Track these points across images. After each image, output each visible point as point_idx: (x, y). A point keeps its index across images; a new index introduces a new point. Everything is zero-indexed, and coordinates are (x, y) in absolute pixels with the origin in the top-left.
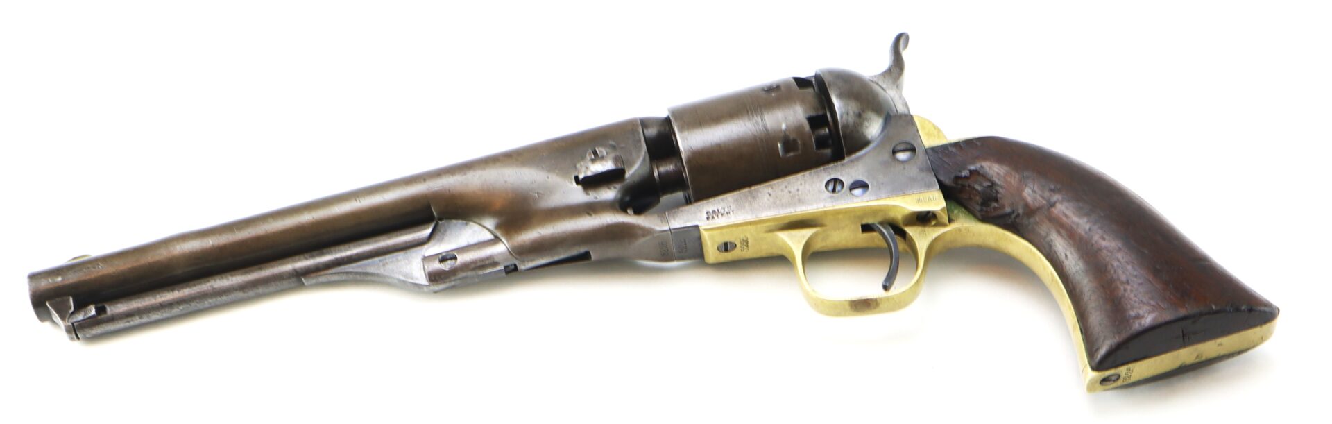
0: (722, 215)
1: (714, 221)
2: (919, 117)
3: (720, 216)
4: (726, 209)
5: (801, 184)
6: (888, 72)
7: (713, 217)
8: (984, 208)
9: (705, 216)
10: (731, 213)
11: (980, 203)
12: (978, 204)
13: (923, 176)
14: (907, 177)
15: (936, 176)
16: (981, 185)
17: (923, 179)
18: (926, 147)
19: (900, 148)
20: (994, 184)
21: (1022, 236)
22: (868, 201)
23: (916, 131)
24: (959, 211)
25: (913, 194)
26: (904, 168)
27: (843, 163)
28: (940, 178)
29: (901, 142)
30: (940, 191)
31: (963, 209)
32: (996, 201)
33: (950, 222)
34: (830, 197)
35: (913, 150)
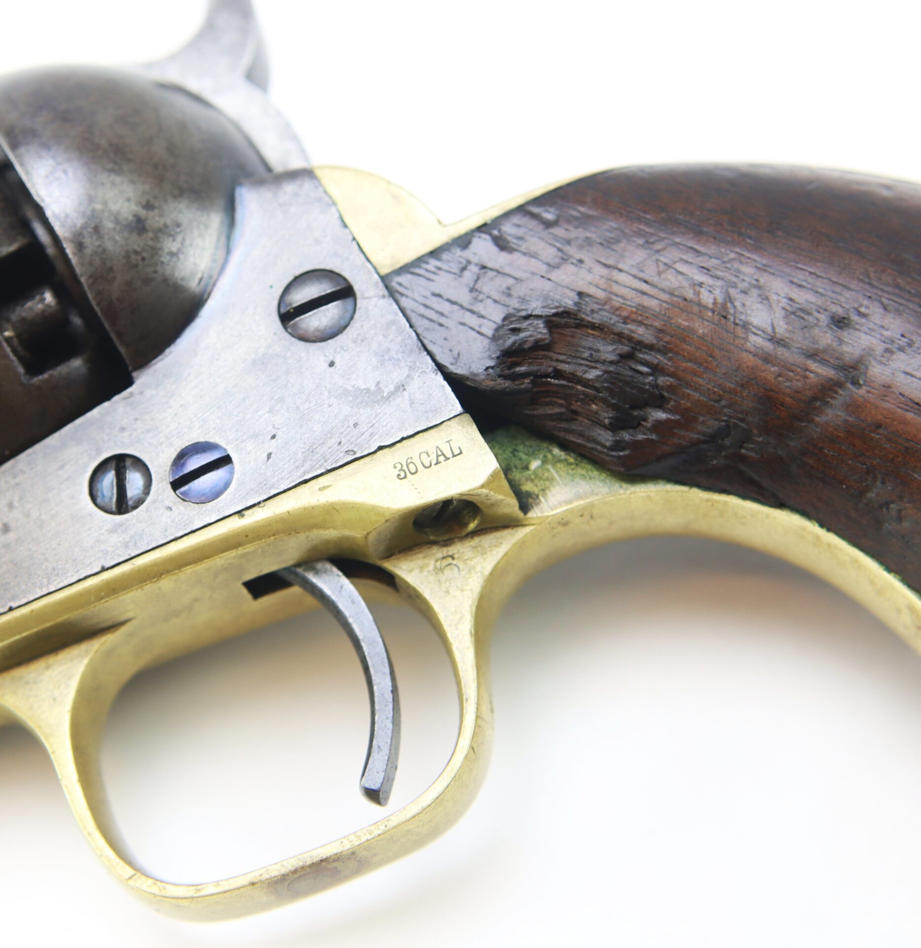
11: (607, 422)
13: (398, 375)
14: (346, 392)
15: (440, 368)
16: (594, 362)
17: (401, 387)
18: (384, 271)
19: (301, 296)
20: (640, 345)
21: (780, 504)
22: (240, 513)
23: (339, 222)
24: (545, 461)
25: (381, 448)
26: (332, 364)
27: (131, 394)
28: (454, 369)
29: (298, 273)
30: (467, 417)
31: (556, 451)
32: (660, 402)
33: (525, 508)
34: (114, 530)
35: (345, 292)
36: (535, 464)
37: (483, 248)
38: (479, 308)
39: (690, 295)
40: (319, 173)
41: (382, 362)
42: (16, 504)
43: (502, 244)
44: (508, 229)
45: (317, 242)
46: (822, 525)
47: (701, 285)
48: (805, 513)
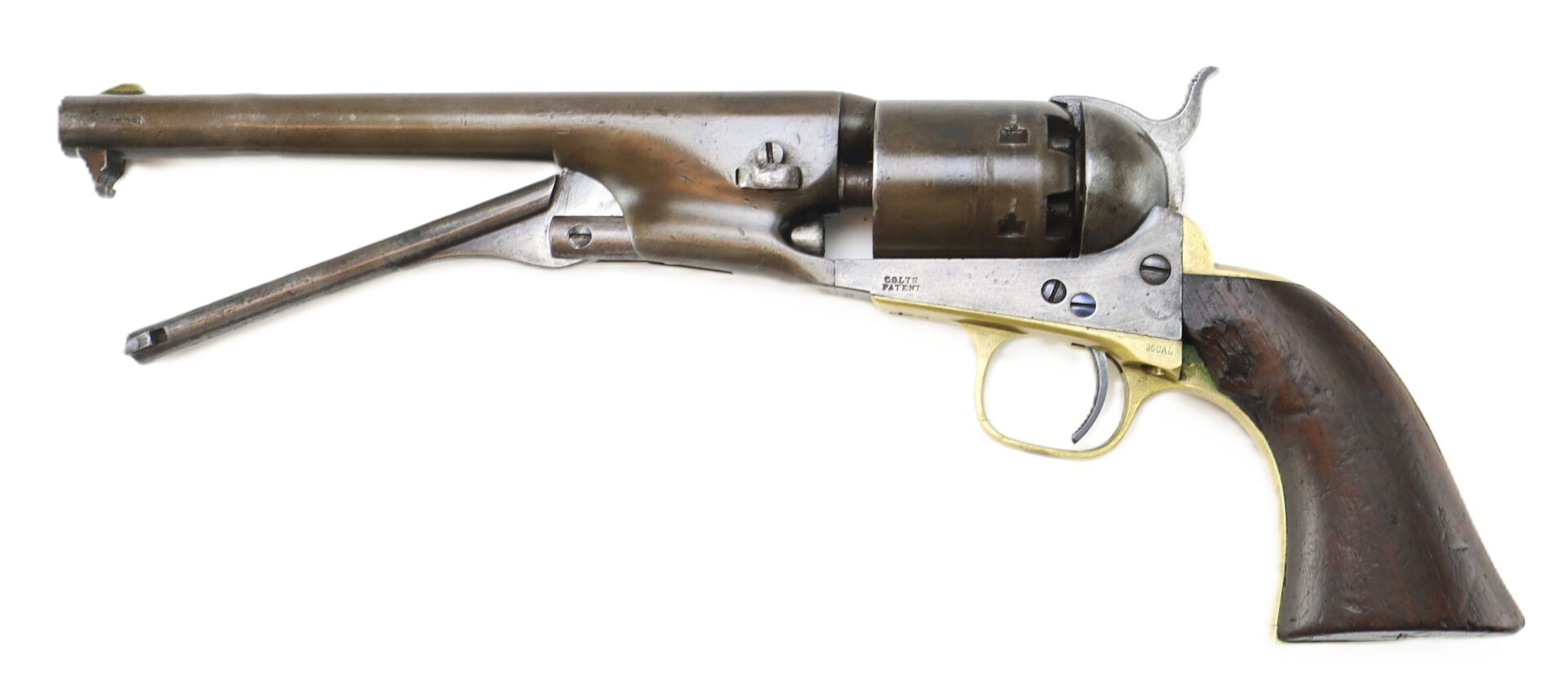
0: (904, 287)
1: (891, 292)
2: (1191, 221)
3: (901, 288)
4: (911, 281)
5: (1013, 275)
6: (1173, 122)
7: (891, 288)
8: (1228, 378)
9: (883, 281)
10: (915, 288)
11: (1224, 370)
12: (1222, 370)
13: (1168, 313)
14: (1146, 308)
15: (1183, 320)
16: (1233, 349)
17: (1165, 318)
18: (1185, 272)
19: (1150, 262)
20: (1250, 353)
21: (1261, 428)
22: (1088, 328)
23: (1180, 243)
24: (1196, 366)
25: (1146, 335)
26: (1148, 294)
27: (1075, 261)
28: (1186, 322)
29: (1156, 253)
30: (1181, 343)
31: (1202, 364)
32: (1245, 375)
33: (1181, 379)
34: (1043, 306)
35: (1167, 271)
36: (1192, 365)
37: (1221, 284)
38: (1207, 305)
39: (1278, 349)
40: (1184, 219)
41: (1165, 305)
42: (1016, 275)
43: (1229, 287)
44: (1234, 283)
45: (1169, 246)
46: (1269, 444)
47: (1284, 348)
48: (1267, 438)
